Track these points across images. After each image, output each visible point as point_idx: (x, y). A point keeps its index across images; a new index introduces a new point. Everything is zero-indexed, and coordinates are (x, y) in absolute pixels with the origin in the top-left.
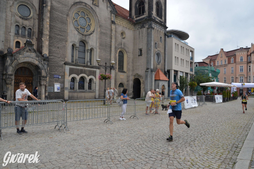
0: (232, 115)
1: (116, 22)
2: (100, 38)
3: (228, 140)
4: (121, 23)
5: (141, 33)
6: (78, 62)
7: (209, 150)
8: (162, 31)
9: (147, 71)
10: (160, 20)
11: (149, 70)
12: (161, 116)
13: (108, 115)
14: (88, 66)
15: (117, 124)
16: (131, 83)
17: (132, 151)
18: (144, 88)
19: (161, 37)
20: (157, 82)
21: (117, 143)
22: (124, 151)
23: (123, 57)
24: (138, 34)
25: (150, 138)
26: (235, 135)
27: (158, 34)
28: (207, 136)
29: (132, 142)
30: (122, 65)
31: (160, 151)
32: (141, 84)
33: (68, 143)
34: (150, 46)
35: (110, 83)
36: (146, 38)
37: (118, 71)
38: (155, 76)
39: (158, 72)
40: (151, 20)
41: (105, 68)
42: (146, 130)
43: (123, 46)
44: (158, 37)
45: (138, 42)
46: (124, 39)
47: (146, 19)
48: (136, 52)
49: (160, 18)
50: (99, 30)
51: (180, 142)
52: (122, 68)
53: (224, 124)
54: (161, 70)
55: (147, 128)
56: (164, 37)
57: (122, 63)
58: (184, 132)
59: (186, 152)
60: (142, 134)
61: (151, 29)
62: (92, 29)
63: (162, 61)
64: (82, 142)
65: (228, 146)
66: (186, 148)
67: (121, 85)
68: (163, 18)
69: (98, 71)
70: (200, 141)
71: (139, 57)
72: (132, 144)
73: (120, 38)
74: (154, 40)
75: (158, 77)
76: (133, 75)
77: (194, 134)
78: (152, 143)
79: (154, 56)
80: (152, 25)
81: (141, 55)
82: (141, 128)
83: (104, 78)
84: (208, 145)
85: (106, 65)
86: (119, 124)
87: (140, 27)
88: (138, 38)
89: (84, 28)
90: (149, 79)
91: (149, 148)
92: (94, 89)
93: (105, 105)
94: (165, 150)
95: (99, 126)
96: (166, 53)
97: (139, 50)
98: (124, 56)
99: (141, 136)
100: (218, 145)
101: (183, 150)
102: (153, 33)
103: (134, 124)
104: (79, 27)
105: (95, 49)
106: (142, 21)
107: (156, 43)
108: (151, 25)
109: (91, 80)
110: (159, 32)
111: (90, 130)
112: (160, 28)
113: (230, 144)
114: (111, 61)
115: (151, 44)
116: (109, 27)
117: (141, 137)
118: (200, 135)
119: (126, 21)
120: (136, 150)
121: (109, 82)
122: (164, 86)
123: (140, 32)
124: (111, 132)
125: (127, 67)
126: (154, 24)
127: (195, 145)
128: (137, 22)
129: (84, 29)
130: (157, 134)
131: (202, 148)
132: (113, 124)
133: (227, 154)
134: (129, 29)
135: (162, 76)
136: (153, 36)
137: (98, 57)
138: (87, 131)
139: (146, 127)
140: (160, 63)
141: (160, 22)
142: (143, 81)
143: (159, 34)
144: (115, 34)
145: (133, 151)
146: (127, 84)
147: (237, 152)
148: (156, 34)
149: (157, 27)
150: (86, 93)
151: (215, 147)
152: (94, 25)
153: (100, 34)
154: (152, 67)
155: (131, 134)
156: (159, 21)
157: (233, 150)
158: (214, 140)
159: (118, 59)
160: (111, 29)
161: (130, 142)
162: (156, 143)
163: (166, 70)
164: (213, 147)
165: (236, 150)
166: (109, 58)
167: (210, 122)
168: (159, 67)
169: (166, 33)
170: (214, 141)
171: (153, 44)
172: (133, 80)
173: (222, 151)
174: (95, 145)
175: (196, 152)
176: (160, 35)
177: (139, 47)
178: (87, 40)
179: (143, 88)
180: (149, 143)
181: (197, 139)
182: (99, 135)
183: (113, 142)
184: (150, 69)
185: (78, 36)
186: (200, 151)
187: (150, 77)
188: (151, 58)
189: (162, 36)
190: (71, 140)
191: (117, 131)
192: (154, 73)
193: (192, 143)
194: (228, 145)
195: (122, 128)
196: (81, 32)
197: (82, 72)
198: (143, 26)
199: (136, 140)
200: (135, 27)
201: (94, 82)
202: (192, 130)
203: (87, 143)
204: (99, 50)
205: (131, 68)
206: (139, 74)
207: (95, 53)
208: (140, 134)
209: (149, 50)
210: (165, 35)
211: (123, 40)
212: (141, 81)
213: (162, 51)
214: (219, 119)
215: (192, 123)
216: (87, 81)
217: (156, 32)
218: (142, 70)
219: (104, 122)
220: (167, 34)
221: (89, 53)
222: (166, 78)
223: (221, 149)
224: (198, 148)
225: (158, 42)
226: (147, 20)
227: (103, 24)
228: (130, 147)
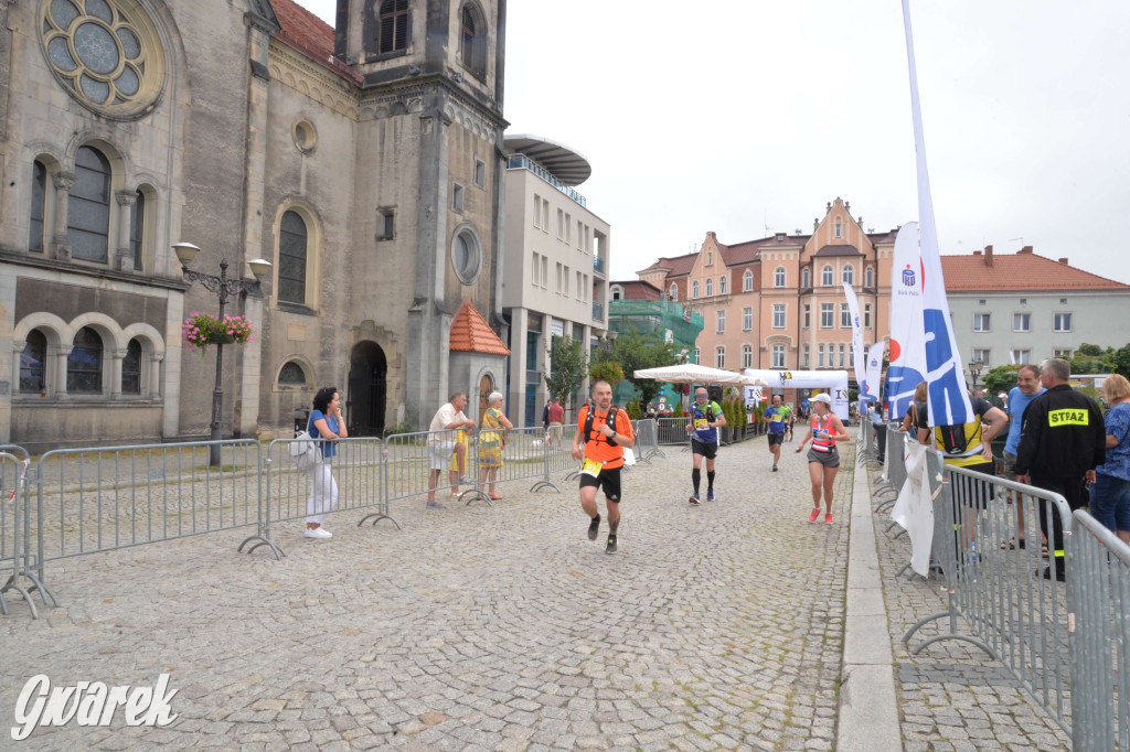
0: (770, 494)
1: (272, 72)
2: (191, 142)
3: (788, 594)
4: (297, 77)
5: (389, 134)
6: (70, 250)
7: (733, 639)
8: (483, 135)
9: (416, 308)
10: (479, 88)
11: (428, 308)
12: (497, 509)
13: (260, 518)
14: (124, 274)
15: (307, 557)
16: (341, 365)
17: (421, 680)
18: (403, 386)
19: (479, 165)
20: (461, 360)
21: (339, 648)
22: (386, 681)
23: (302, 238)
24: (378, 140)
25: (484, 612)
26: (804, 571)
27: (467, 149)
28: (707, 583)
29: (408, 639)
30: (298, 278)
31: (545, 667)
32: (388, 369)
33: (75, 670)
34: (432, 197)
35: (240, 362)
36: (415, 159)
37: (279, 304)
38: (451, 335)
39: (464, 318)
40: (438, 84)
41: (218, 288)
42: (455, 577)
43: (303, 191)
44: (467, 160)
45: (378, 177)
46: (308, 156)
47: (414, 74)
48: (366, 223)
49: (476, 77)
50: (184, 98)
51: (612, 616)
52: (296, 292)
53: (753, 532)
54: (479, 309)
55: (457, 566)
56: (493, 162)
57: (297, 269)
58: (614, 574)
59: (652, 659)
60: (442, 596)
61: (439, 125)
62: (147, 91)
63: (483, 271)
64: (155, 660)
65: (793, 618)
66: (646, 639)
67: (293, 371)
68: (491, 80)
69: (176, 302)
70: (689, 608)
71: (380, 243)
72: (413, 645)
73: (291, 148)
74: (449, 173)
75: (466, 338)
76: (351, 327)
77: (657, 578)
78: (501, 633)
79: (449, 244)
80: (442, 107)
81: (389, 235)
82: (427, 567)
83: (213, 337)
84: (722, 619)
85: (223, 276)
86: (316, 555)
87: (385, 109)
88: (378, 158)
89: (106, 82)
90: (424, 344)
91: (494, 658)
92: (157, 390)
93: (218, 470)
94: (565, 657)
95: (213, 570)
96: (502, 235)
97: (378, 213)
98: (306, 238)
99: (440, 605)
100: (759, 616)
101: (637, 651)
102: (446, 144)
103: (388, 551)
104: (78, 72)
105: (161, 190)
106: (399, 83)
107: (457, 189)
108: (436, 102)
109: (136, 346)
110: (471, 139)
111: (175, 596)
112: (477, 121)
113: (801, 610)
114: (247, 255)
115: (437, 188)
116: (239, 91)
117: (439, 611)
118: (681, 584)
119: (321, 71)
120: (437, 670)
121: (234, 358)
122: (488, 377)
123: (384, 130)
124: (293, 599)
125: (323, 289)
126: (450, 103)
127: (677, 624)
128: (370, 85)
129: (103, 86)
130: (506, 592)
131: (704, 635)
132: (284, 559)
133: (801, 648)
134: (334, 111)
135: (484, 337)
136: (444, 156)
137: (176, 233)
138: (161, 601)
139: (450, 565)
140: (475, 280)
141: (477, 98)
142: (395, 357)
143: (471, 149)
144: (268, 125)
145: (426, 677)
146: (322, 369)
147: (832, 638)
148: (458, 147)
149: (466, 115)
150: (112, 411)
151: (753, 626)
152: (160, 70)
153: (192, 119)
154: (440, 294)
155: (392, 599)
156: (471, 93)
157: (817, 632)
158: (738, 600)
159: (282, 248)
160: (249, 102)
161: (398, 639)
162: (515, 630)
163: (499, 310)
164: (745, 626)
165: (827, 629)
166: (234, 238)
167: (700, 528)
168: (469, 292)
169: (501, 147)
170: (738, 603)
171: (444, 189)
172: (349, 349)
173: (779, 638)
174: (228, 668)
175: (690, 654)
176: (476, 153)
177: (380, 198)
178: (118, 142)
179: (395, 386)
180: (487, 634)
181: (676, 598)
182: (234, 615)
183: (319, 645)
184: (429, 303)
185: (70, 117)
186: (700, 646)
187: (428, 338)
188: (434, 255)
189: (484, 157)
190: (88, 657)
191: (318, 588)
192: (447, 321)
193: (661, 618)
194: (794, 613)
195: (339, 576)
196: (85, 100)
197: (88, 301)
198: (400, 103)
199: (425, 623)
200: (362, 107)
201: (153, 354)
202: (643, 563)
203: (182, 664)
204: (184, 197)
205: (341, 295)
206: (379, 321)
207: (162, 212)
208: (432, 599)
209: (425, 215)
210: (498, 154)
211: (305, 161)
212: (390, 357)
213: (485, 225)
214: (728, 512)
215: (633, 533)
216: (115, 351)
217: (458, 138)
218: (393, 305)
219: (240, 550)
220: (505, 152)
221: (128, 211)
222: (499, 344)
223: (774, 630)
224: (692, 637)
225: (466, 182)
226: (417, 80)
227: (206, 70)
228: (410, 663)
